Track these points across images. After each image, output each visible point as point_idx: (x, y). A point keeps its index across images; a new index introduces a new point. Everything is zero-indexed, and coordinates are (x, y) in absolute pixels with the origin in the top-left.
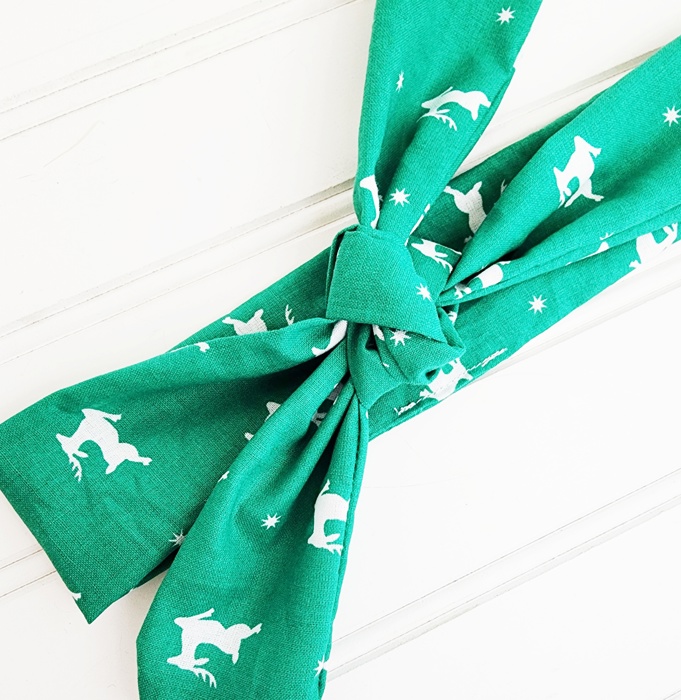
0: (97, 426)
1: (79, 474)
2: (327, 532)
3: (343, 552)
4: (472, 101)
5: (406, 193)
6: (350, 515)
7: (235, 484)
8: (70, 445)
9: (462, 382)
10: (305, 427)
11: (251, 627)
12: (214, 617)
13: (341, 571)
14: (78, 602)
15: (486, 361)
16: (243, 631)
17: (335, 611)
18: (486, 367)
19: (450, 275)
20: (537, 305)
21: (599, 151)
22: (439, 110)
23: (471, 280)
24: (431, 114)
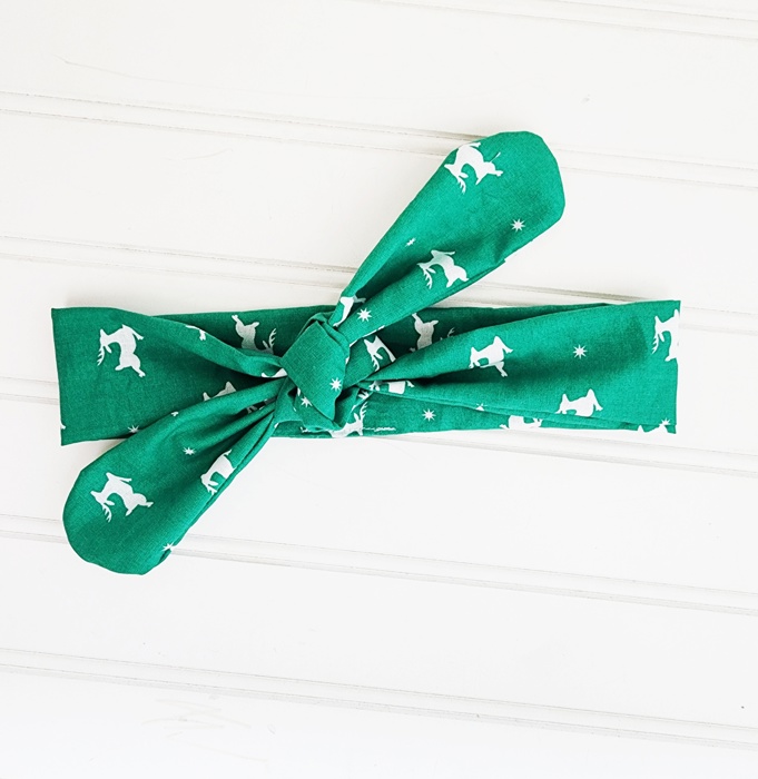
0: (126, 337)
1: (100, 361)
2: (212, 479)
3: (215, 494)
4: (454, 273)
5: (370, 314)
6: (232, 476)
7: (177, 422)
8: (106, 340)
9: (355, 433)
10: (239, 410)
11: (148, 501)
12: (129, 483)
13: (209, 504)
14: (62, 431)
15: (378, 430)
16: (141, 500)
17: (193, 523)
18: (376, 433)
19: (374, 373)
20: (429, 415)
21: (511, 351)
22: (431, 267)
23: (384, 383)
24: (424, 267)
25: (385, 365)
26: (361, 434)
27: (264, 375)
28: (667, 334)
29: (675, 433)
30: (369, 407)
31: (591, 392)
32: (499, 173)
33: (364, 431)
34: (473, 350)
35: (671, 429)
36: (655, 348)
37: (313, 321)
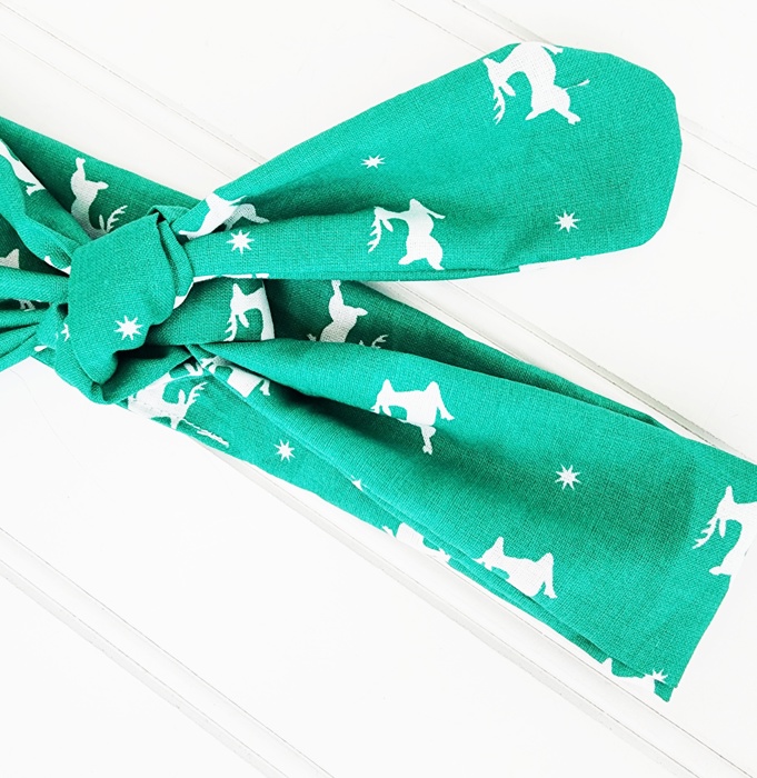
5: (249, 244)
9: (167, 421)
18: (198, 436)
19: (220, 343)
20: (285, 451)
21: (450, 418)
22: (391, 221)
23: (228, 366)
24: (381, 214)
25: (248, 339)
26: (174, 425)
27: (48, 260)
28: (734, 528)
29: (667, 700)
30: (205, 392)
31: (548, 559)
32: (573, 119)
33: (181, 423)
34: (387, 384)
35: (664, 690)
36: (701, 542)
37: (155, 211)
